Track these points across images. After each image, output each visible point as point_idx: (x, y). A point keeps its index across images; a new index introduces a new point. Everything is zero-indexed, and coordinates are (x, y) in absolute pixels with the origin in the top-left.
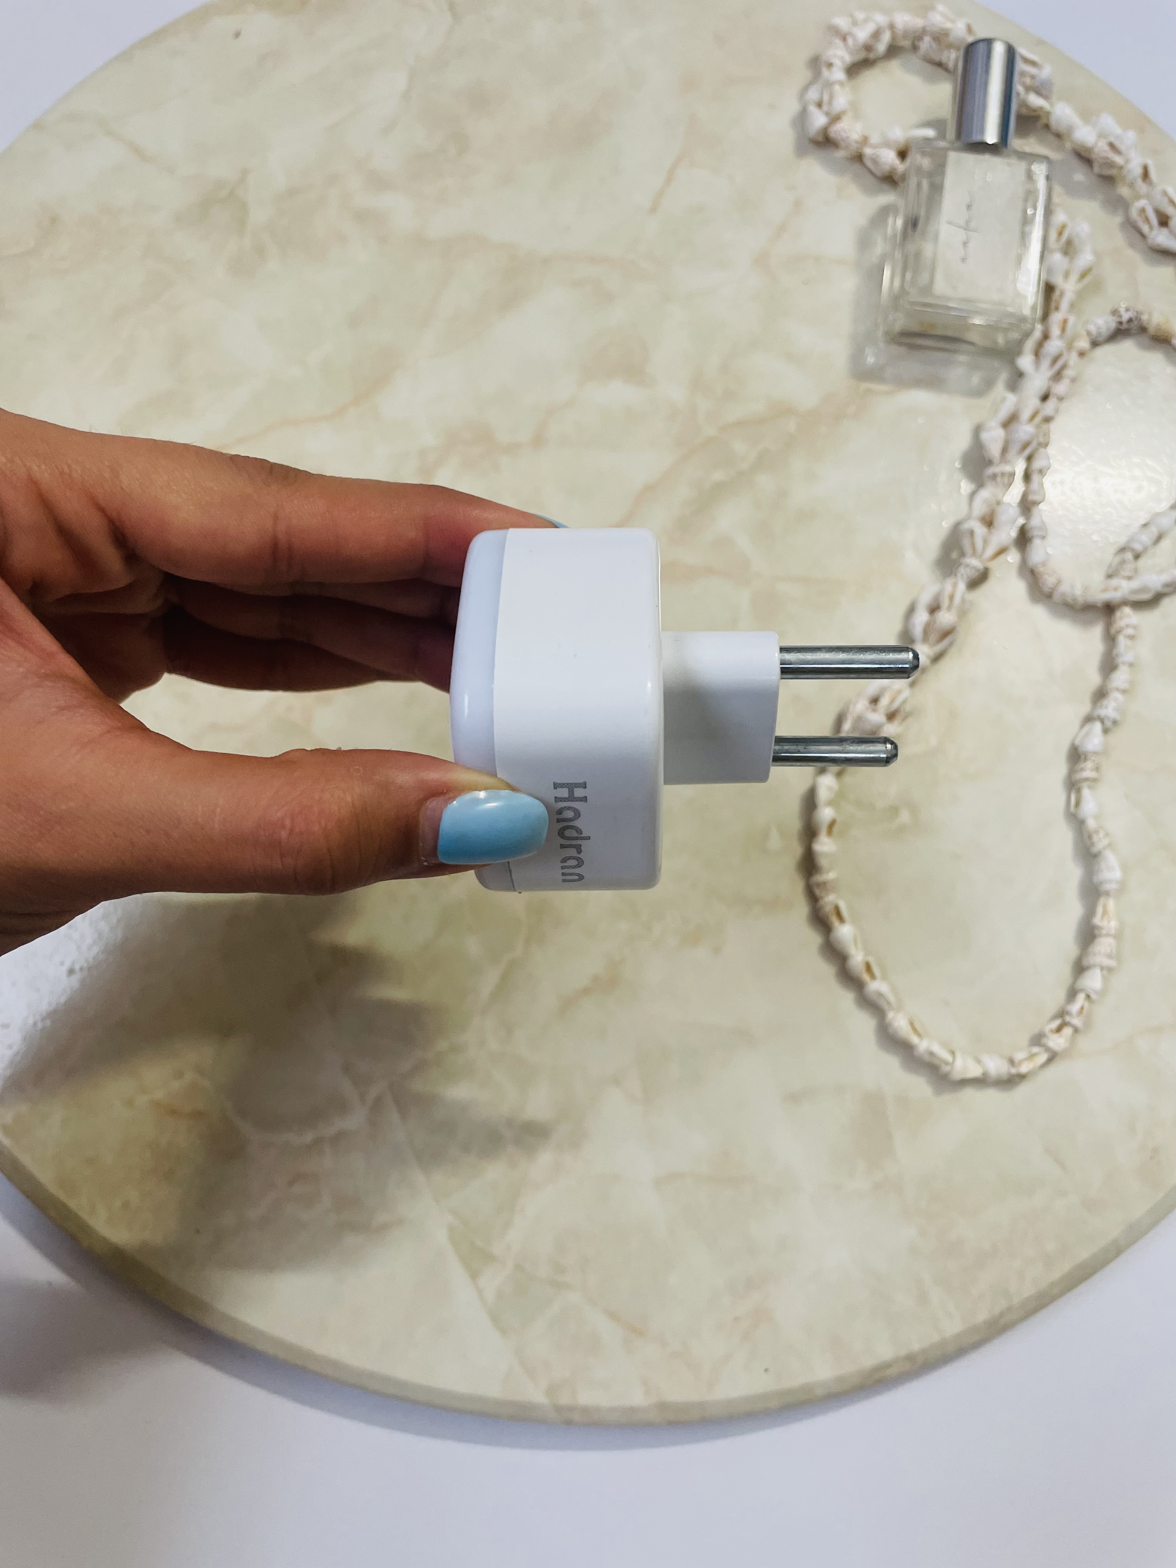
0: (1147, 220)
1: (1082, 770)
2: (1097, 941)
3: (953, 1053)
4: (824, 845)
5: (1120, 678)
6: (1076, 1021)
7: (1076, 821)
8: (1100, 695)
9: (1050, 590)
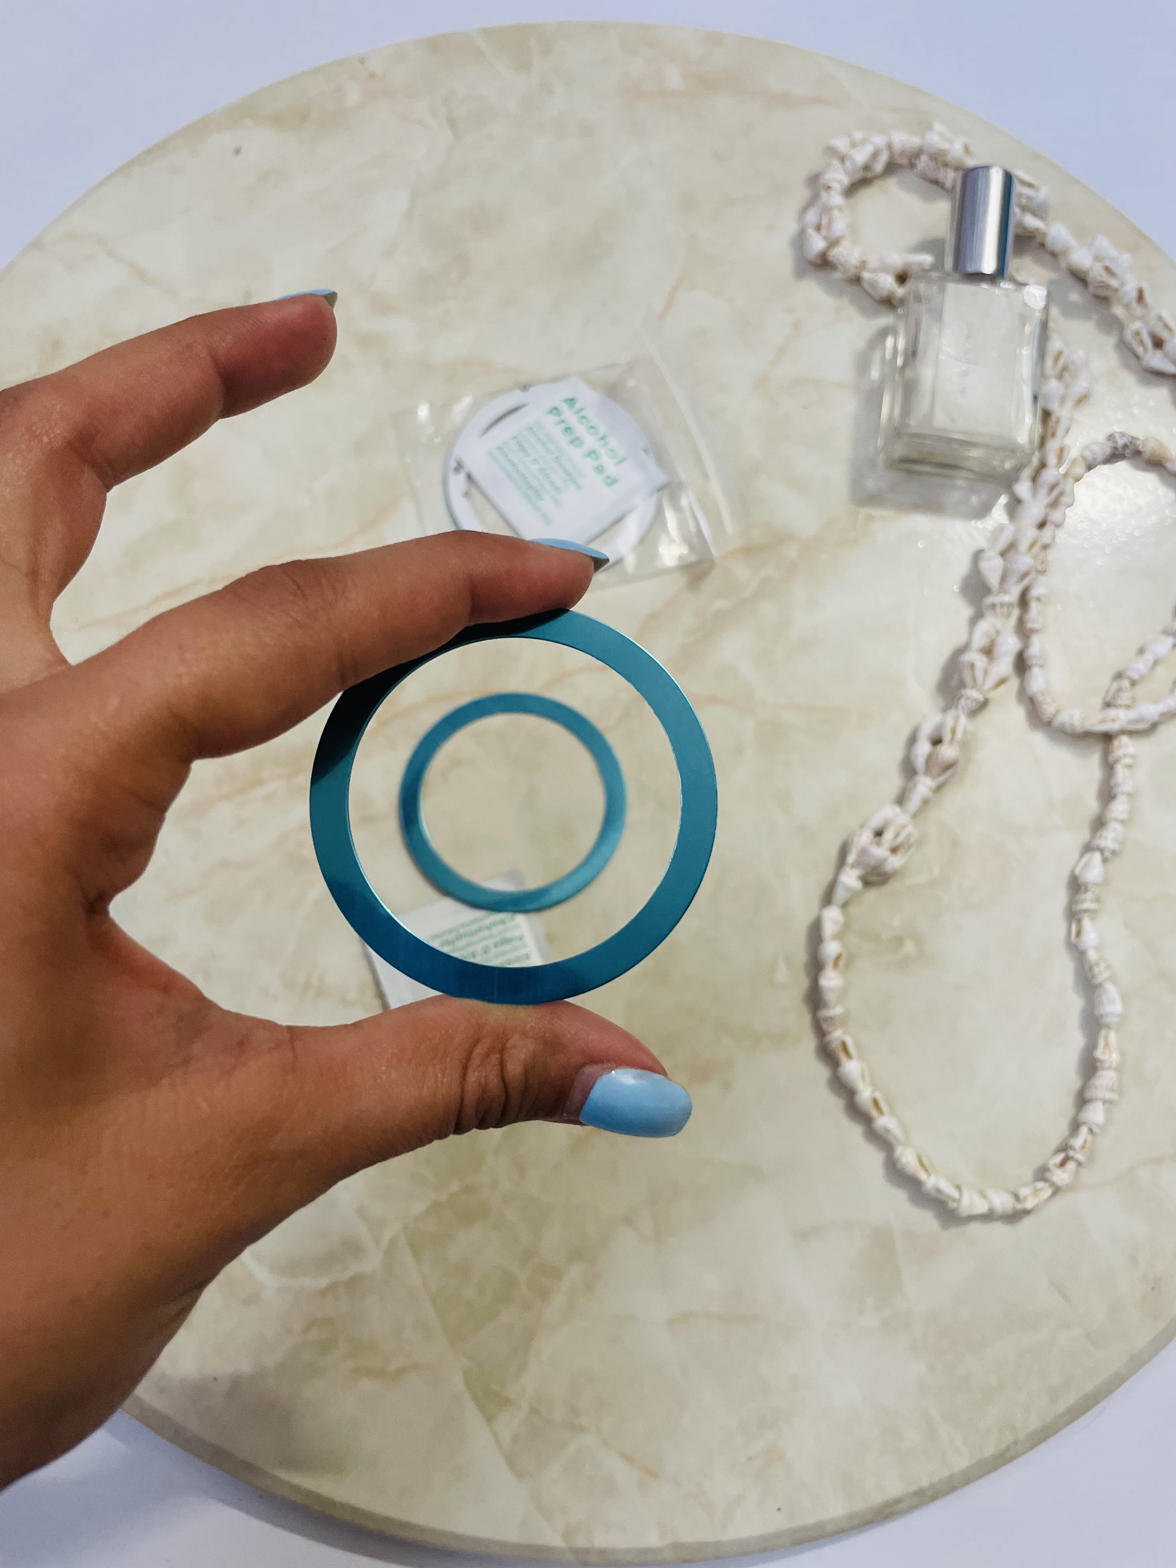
0: (1142, 343)
1: (1083, 901)
2: (1100, 1073)
3: (959, 1188)
4: (830, 980)
5: (1119, 808)
6: (1079, 1156)
7: (1078, 952)
8: (1099, 823)
9: (1048, 720)
